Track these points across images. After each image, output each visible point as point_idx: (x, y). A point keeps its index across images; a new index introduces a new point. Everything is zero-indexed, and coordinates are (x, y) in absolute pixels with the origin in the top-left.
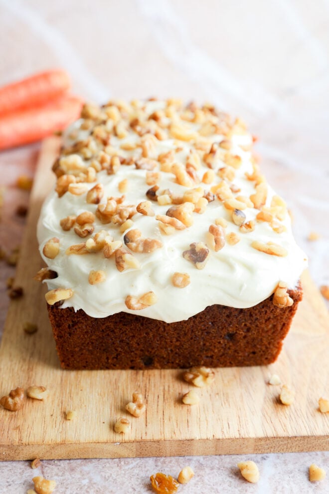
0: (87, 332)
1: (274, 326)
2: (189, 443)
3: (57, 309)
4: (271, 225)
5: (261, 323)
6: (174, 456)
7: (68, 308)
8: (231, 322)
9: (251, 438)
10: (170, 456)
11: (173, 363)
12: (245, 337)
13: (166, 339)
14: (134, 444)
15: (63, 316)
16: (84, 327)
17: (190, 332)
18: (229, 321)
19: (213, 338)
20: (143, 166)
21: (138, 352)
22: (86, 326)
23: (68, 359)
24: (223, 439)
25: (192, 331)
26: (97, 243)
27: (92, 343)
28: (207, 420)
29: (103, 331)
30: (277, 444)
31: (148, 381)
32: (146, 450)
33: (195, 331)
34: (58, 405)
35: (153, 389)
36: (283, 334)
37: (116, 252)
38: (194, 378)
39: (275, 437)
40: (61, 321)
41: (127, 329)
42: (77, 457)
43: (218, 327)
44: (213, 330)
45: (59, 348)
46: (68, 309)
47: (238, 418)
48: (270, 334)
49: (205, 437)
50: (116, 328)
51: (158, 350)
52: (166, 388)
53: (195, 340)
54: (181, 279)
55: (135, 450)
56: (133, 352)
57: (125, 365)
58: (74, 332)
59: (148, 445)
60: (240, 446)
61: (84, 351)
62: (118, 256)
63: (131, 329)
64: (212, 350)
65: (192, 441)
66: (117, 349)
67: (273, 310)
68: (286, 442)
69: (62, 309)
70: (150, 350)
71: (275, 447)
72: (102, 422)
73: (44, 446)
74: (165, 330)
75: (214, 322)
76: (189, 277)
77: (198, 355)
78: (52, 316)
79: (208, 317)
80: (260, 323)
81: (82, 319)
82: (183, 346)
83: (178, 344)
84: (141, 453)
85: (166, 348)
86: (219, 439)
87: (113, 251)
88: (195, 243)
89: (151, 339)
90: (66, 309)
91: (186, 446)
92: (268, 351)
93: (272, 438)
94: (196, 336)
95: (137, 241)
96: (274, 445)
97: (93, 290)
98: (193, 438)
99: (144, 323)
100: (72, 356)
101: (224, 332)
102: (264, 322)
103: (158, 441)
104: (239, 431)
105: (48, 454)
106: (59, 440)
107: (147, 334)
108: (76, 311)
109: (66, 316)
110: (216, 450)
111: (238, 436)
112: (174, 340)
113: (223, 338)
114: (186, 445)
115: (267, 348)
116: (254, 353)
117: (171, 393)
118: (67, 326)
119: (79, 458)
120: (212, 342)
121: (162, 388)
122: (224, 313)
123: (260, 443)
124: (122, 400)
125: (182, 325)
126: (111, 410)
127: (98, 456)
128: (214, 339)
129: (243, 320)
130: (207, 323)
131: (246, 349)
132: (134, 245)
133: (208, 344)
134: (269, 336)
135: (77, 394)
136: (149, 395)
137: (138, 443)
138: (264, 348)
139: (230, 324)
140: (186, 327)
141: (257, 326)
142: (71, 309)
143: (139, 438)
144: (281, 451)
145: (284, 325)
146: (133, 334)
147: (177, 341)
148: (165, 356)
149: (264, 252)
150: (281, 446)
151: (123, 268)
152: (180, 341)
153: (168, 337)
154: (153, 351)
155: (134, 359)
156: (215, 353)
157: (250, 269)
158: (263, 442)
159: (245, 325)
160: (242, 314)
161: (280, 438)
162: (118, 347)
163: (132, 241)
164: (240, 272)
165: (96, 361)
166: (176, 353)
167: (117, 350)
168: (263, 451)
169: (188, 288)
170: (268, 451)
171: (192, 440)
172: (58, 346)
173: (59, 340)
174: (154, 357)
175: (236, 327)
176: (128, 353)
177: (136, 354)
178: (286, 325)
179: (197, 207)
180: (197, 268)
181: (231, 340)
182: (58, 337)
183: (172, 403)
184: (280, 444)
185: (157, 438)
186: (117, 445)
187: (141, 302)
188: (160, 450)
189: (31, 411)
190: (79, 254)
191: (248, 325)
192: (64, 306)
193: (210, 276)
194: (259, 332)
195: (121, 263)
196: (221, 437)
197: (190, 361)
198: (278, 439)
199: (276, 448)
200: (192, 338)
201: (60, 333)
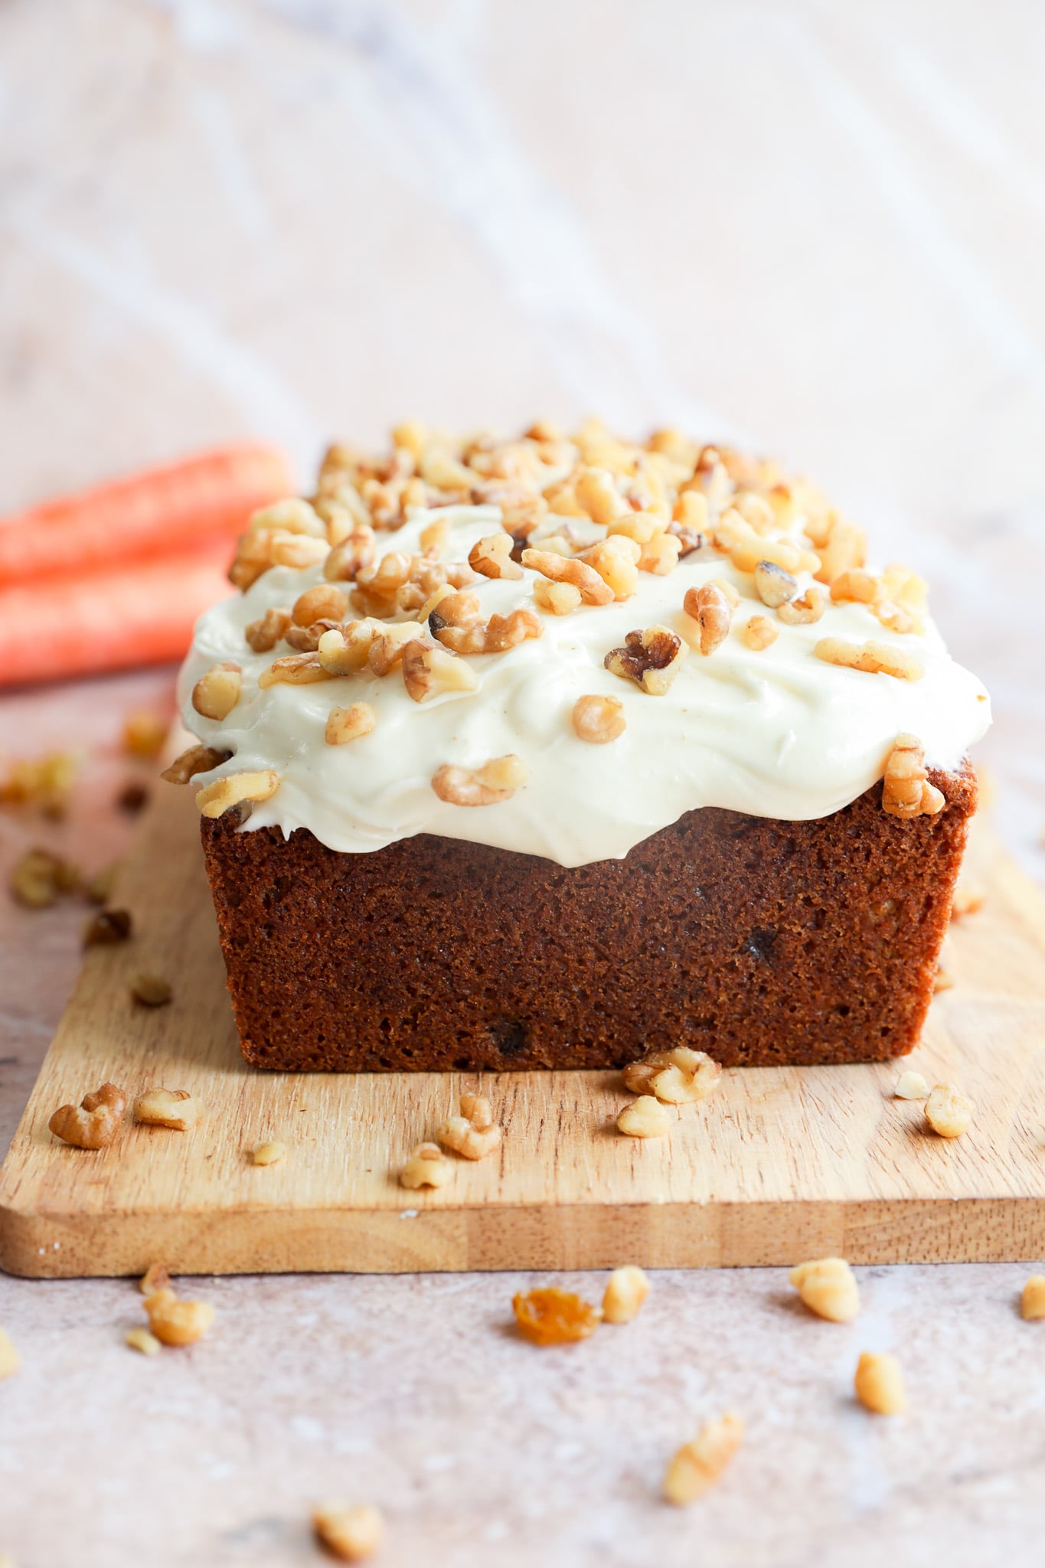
0: (321, 922)
1: (900, 907)
2: (636, 1217)
3: (231, 834)
4: (876, 613)
5: (856, 894)
6: (590, 1269)
7: (264, 829)
8: (760, 887)
9: (829, 1203)
10: (577, 1270)
11: (588, 1044)
12: (810, 946)
13: (563, 949)
14: (462, 1219)
15: (249, 860)
16: (312, 903)
17: (638, 922)
18: (755, 883)
19: (710, 948)
20: (494, 498)
21: (480, 1000)
22: (318, 900)
23: (265, 1026)
24: (741, 1204)
25: (645, 921)
26: (352, 643)
27: (338, 965)
28: (692, 1167)
29: (370, 918)
30: (917, 1228)
31: (511, 1093)
32: (499, 1241)
33: (652, 921)
34: (230, 1138)
35: (526, 1107)
36: (929, 939)
37: (406, 649)
38: (652, 1076)
39: (906, 1201)
40: (242, 880)
41: (442, 910)
42: (284, 1267)
43: (724, 908)
44: (709, 917)
45: (236, 984)
46: (262, 836)
47: (791, 1163)
48: (887, 936)
49: (684, 1198)
50: (409, 907)
51: (542, 990)
52: (569, 1106)
53: (653, 956)
54: (597, 710)
55: (464, 1239)
56: (465, 998)
57: (440, 1053)
58: (281, 918)
59: (506, 1219)
60: (799, 1231)
61: (314, 994)
62: (411, 657)
63: (454, 911)
64: (708, 994)
65: (644, 1210)
66: (415, 985)
67: (888, 843)
68: (945, 1220)
69: (247, 833)
70: (516, 990)
71: (909, 1237)
72: (363, 1167)
73: (180, 1220)
74: (559, 916)
75: (711, 887)
76: (620, 707)
77: (667, 1015)
78: (215, 862)
79: (690, 869)
80: (852, 892)
81: (306, 872)
82: (618, 979)
83: (602, 968)
84: (483, 1253)
85: (566, 985)
86: (729, 1204)
87: (397, 647)
88: (642, 631)
89: (516, 948)
90: (258, 832)
91: (628, 1228)
92: (886, 1001)
93: (899, 1202)
94: (656, 939)
95: (467, 624)
96: (907, 1231)
97: (338, 760)
98: (645, 1199)
99: (495, 886)
100: (276, 1014)
101: (743, 926)
102: (865, 888)
103: (538, 1209)
104: (792, 1186)
105: (195, 1251)
106: (229, 1202)
107: (505, 928)
108: (287, 838)
109: (257, 860)
110: (723, 1246)
111: (788, 1196)
112: (591, 954)
113: (741, 952)
114: (626, 1223)
115: (881, 990)
116: (844, 1010)
117: (581, 1115)
118: (260, 900)
119: (290, 1269)
120: (710, 964)
121: (554, 1107)
122: (739, 853)
123: (860, 1224)
124: (429, 1129)
125: (611, 898)
126: (393, 1146)
127: (348, 1264)
128: (713, 952)
129: (800, 882)
130: (689, 889)
131: (816, 993)
132: (457, 632)
133: (695, 971)
134: (887, 943)
135: (291, 1117)
136: (514, 1119)
137: (476, 1215)
138: (873, 992)
139: (759, 897)
140: (624, 907)
141: (843, 905)
142: (271, 834)
143: (477, 1198)
144: (933, 1255)
145: (928, 904)
146: (463, 929)
147: (601, 957)
148: (563, 1017)
149: (852, 666)
150: (930, 1237)
151: (425, 685)
152: (607, 959)
153: (571, 944)
154: (527, 996)
155: (468, 1029)
156: (719, 1006)
157: (807, 697)
158: (869, 1220)
159: (807, 901)
160: (795, 856)
161: (923, 1202)
162: (417, 979)
163: (452, 624)
164: (774, 705)
165: (348, 1035)
166: (599, 1006)
167: (413, 991)
168: (874, 1253)
169: (622, 745)
170: (890, 1253)
171: (643, 1205)
172: (231, 978)
173: (235, 954)
174: (529, 1018)
175: (781, 908)
176: (449, 1002)
177: (472, 1007)
178: (935, 902)
179: (648, 555)
180: (644, 690)
181: (767, 959)
182: (232, 941)
183: (586, 1135)
184: (926, 1226)
185: (532, 1197)
186: (408, 1218)
187: (481, 780)
188: (546, 1243)
189: (144, 1150)
190: (296, 683)
191: (817, 900)
192: (253, 824)
193: (685, 711)
194: (851, 928)
195: (420, 675)
196: (734, 1197)
197: (643, 1037)
198: (919, 1208)
199: (915, 1243)
200: (644, 949)
201: (241, 925)
